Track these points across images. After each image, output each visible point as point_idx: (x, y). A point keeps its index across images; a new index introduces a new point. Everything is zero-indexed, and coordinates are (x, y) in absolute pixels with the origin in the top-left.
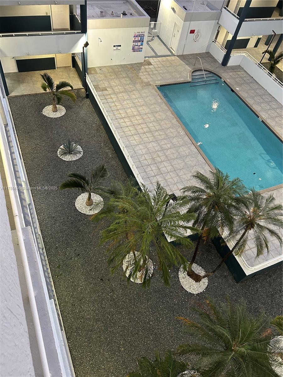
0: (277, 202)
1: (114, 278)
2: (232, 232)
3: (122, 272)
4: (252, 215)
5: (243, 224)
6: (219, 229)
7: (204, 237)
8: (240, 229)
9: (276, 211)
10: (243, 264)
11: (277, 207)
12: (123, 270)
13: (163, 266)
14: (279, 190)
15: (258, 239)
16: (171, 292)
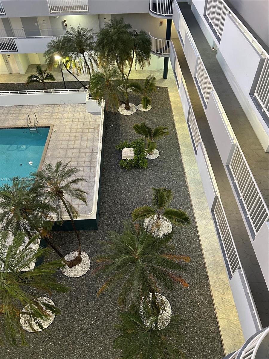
0: (54, 164)
1: (34, 347)
2: (56, 210)
3: (34, 335)
4: (52, 187)
5: (56, 198)
6: (48, 219)
7: (47, 235)
8: (58, 203)
9: (61, 168)
10: (87, 216)
11: (57, 166)
12: (32, 332)
13: (49, 287)
14: (47, 156)
15: (73, 194)
16: (77, 290)
